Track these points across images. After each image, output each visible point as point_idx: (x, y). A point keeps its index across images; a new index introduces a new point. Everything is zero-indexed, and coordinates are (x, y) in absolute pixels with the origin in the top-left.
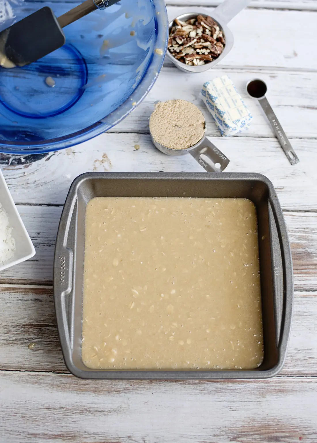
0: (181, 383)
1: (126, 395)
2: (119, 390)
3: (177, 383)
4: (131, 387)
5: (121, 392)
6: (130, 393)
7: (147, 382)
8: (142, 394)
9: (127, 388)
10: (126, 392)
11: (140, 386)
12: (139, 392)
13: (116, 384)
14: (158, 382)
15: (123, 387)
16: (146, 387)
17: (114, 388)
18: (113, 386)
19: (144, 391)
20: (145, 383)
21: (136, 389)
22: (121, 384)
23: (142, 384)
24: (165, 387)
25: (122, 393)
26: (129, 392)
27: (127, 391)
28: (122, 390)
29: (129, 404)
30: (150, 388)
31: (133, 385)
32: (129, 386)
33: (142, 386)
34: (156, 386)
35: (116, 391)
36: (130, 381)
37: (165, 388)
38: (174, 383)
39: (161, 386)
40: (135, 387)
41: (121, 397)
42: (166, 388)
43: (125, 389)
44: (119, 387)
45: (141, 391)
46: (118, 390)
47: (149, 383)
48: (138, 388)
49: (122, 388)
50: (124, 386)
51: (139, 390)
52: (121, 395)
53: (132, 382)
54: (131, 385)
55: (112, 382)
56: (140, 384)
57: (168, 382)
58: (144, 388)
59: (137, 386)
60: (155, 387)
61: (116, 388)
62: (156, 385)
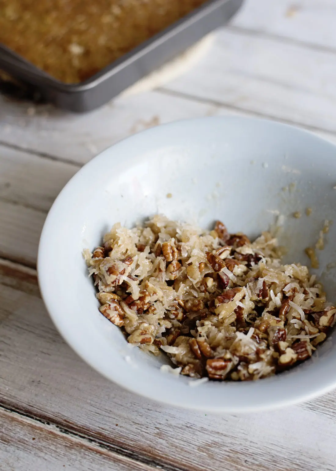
0: (123, 467)
1: (17, 451)
2: (10, 439)
3: (116, 465)
4: (33, 441)
5: (12, 443)
6: (26, 450)
7: (64, 444)
8: (46, 460)
9: (24, 440)
10: (20, 447)
11: (48, 446)
12: (42, 454)
13: (11, 428)
14: (82, 450)
15: (19, 437)
16: (58, 450)
17: (3, 433)
18: (3, 430)
19: (51, 456)
20: (60, 444)
21: (40, 450)
22: (18, 430)
23: (55, 444)
24: (91, 463)
25: (12, 445)
26: (25, 448)
27: (22, 445)
28: (14, 440)
29: (14, 468)
30: (65, 455)
31: (37, 440)
32: (30, 439)
33: (53, 447)
34: (76, 455)
35: (4, 439)
36: (36, 432)
37: (90, 465)
38: (110, 463)
39: (85, 458)
40: (39, 444)
41: (7, 451)
42: (93, 465)
43: (20, 442)
44: (12, 434)
45: (46, 454)
46: (8, 439)
47: (66, 446)
48: (43, 448)
49: (16, 438)
50: (21, 437)
51: (45, 451)
52: (8, 448)
53: (39, 434)
54: (34, 439)
55: (5, 422)
56: (50, 442)
57: (100, 457)
58: (55, 451)
59: (44, 444)
60: (74, 457)
61: (6, 434)
62: (78, 454)
